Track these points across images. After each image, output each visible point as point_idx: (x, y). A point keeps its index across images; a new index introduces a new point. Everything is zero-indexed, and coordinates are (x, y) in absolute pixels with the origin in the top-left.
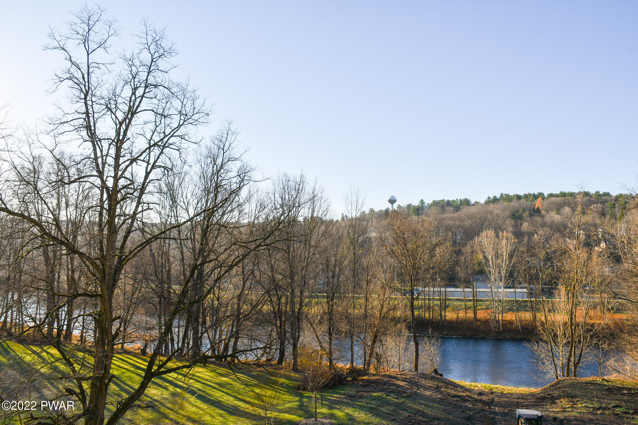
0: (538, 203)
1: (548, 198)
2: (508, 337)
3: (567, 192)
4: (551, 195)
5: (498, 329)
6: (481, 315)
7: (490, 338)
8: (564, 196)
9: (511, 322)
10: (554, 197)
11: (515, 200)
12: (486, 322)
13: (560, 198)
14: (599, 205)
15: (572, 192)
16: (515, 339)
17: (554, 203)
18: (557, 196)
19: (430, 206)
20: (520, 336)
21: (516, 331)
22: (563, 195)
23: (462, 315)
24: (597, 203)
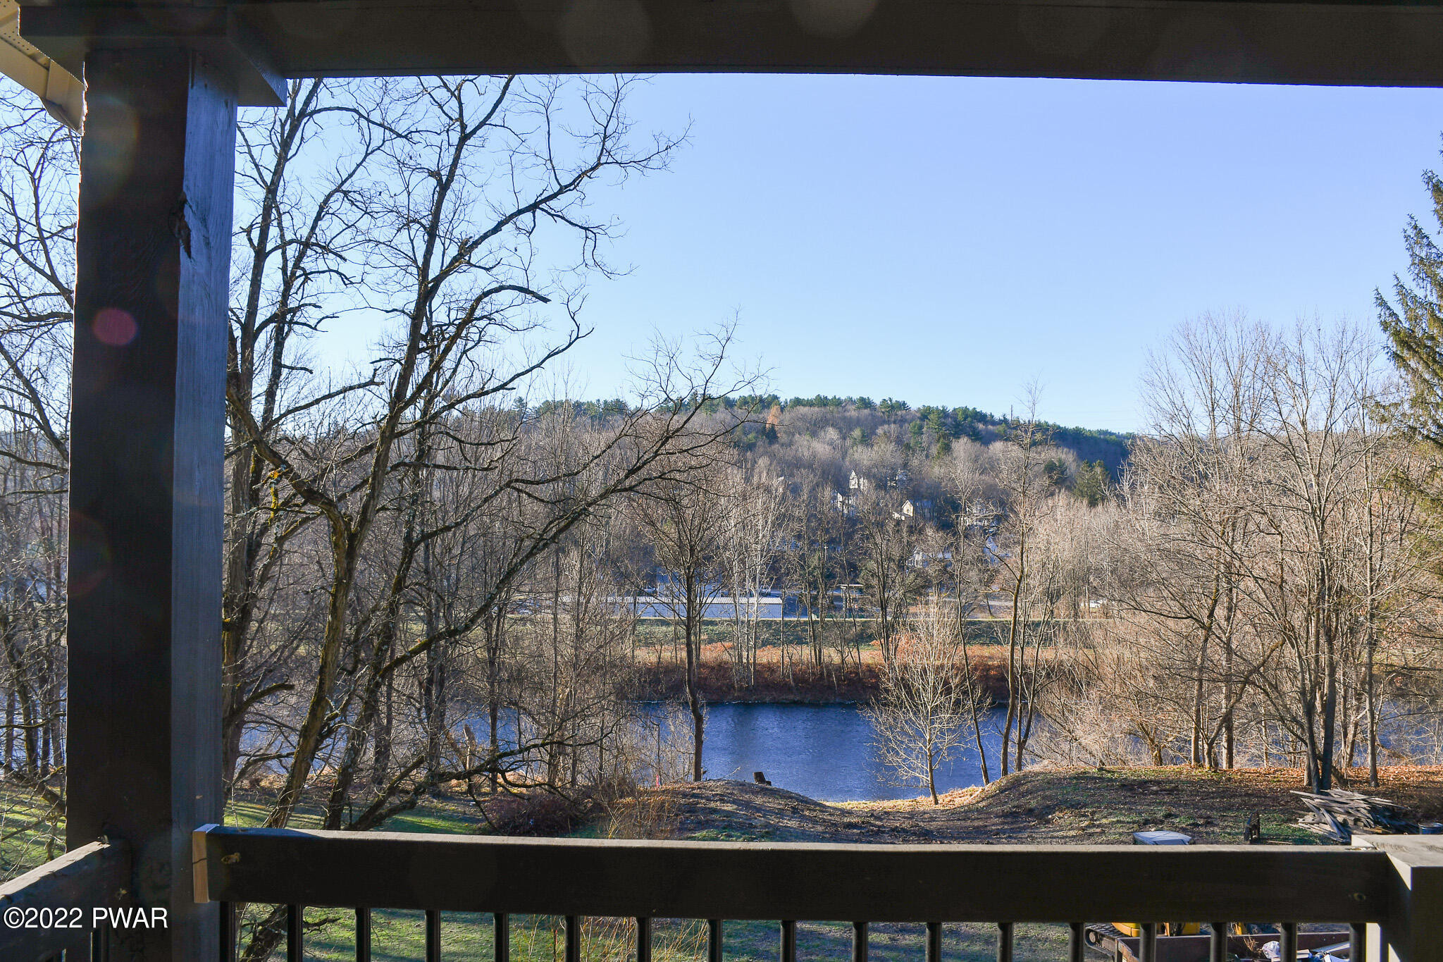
0: (771, 417)
1: (792, 407)
2: (767, 700)
3: (830, 397)
4: (798, 402)
5: (747, 683)
6: (709, 654)
7: (730, 703)
8: (825, 405)
9: (770, 668)
10: (804, 405)
11: (721, 408)
12: (720, 668)
13: (816, 409)
14: (893, 426)
15: (839, 399)
16: (782, 703)
17: (803, 418)
18: (810, 403)
19: (539, 413)
20: (791, 697)
21: (783, 687)
22: (822, 402)
23: (667, 655)
24: (889, 423)
